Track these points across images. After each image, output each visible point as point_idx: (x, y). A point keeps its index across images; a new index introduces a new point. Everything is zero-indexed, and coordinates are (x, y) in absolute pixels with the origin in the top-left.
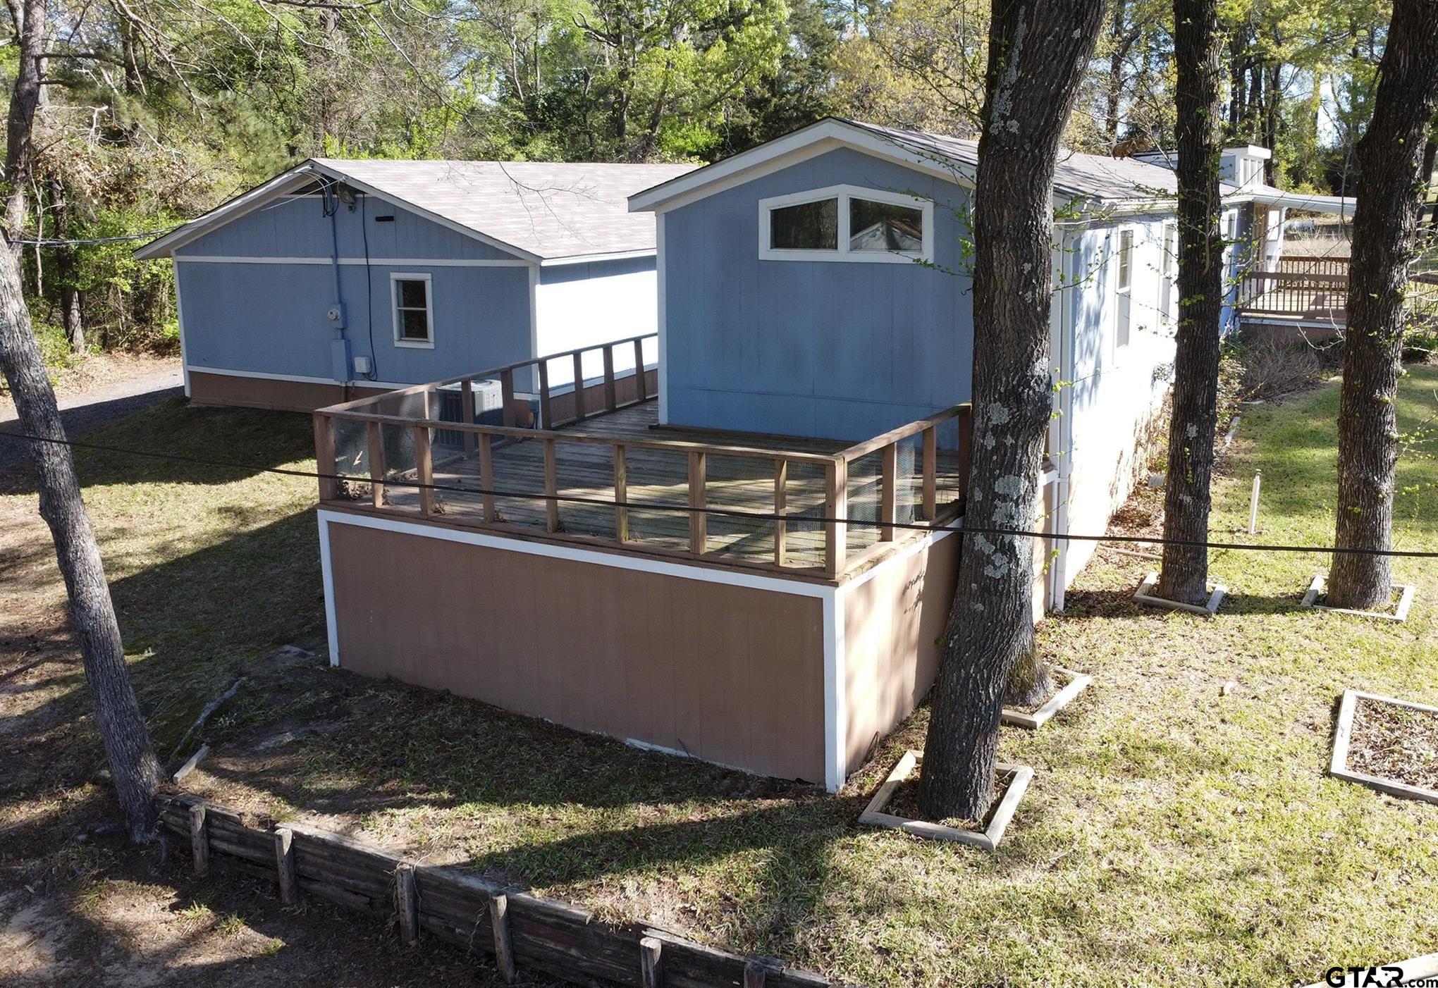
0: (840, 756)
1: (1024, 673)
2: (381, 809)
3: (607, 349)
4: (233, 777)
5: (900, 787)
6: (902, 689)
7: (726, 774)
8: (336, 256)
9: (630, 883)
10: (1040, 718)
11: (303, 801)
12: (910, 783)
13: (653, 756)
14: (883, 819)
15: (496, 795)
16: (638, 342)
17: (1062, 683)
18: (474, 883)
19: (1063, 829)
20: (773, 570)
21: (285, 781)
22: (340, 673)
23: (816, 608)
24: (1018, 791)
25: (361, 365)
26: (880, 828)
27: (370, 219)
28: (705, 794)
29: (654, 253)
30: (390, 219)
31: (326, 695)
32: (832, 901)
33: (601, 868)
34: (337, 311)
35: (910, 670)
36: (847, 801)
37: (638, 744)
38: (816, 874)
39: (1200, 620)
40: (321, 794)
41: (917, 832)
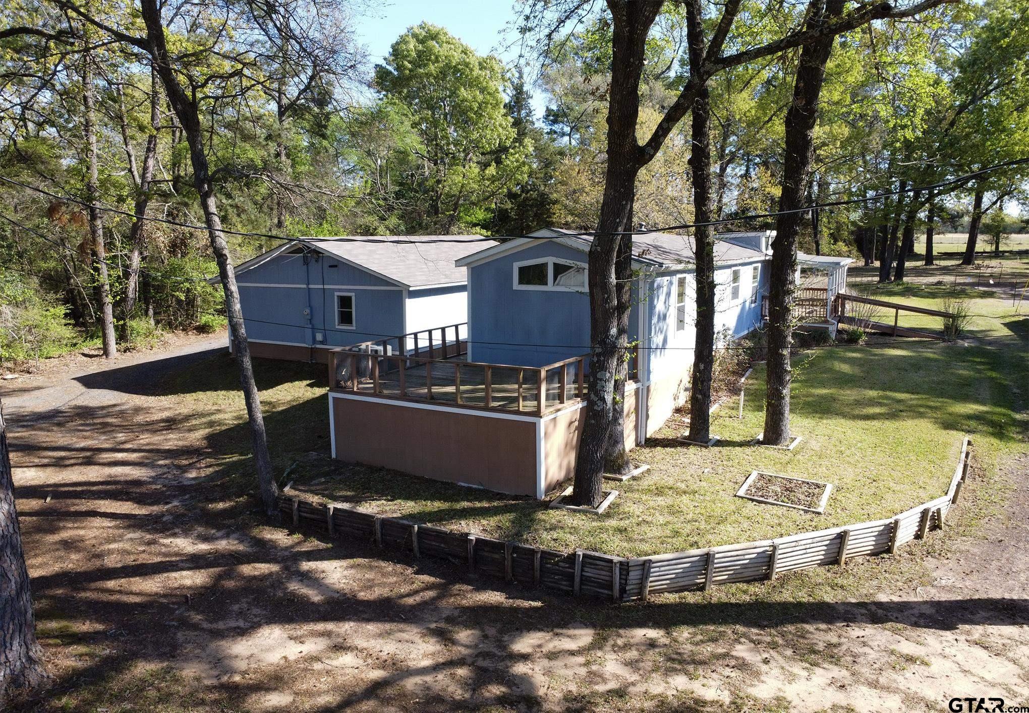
0: (543, 485)
1: (620, 461)
2: (366, 501)
3: (443, 330)
4: (305, 491)
5: (565, 497)
6: (569, 463)
7: (498, 494)
8: (308, 284)
9: (463, 522)
10: (624, 478)
11: (335, 499)
12: (570, 496)
13: (470, 489)
14: (558, 505)
15: (408, 498)
16: (456, 327)
17: (636, 467)
18: (405, 522)
19: (627, 510)
20: (518, 412)
21: (326, 492)
22: (336, 461)
23: (534, 425)
24: (611, 499)
25: (319, 337)
26: (557, 508)
27: (326, 265)
28: (490, 500)
29: (466, 283)
30: (336, 266)
31: (333, 468)
32: (538, 527)
33: (452, 518)
34: (308, 311)
35: (572, 457)
36: (545, 502)
37: (463, 484)
38: (532, 520)
39: (703, 449)
40: (341, 497)
41: (570, 509)
